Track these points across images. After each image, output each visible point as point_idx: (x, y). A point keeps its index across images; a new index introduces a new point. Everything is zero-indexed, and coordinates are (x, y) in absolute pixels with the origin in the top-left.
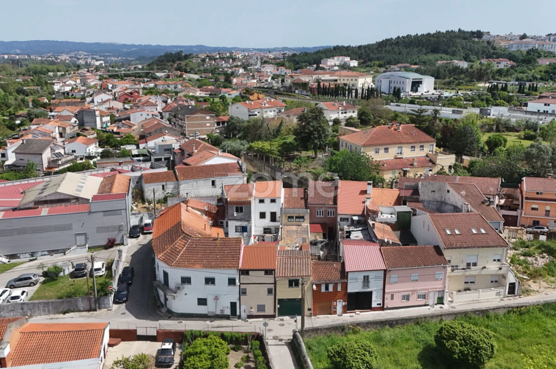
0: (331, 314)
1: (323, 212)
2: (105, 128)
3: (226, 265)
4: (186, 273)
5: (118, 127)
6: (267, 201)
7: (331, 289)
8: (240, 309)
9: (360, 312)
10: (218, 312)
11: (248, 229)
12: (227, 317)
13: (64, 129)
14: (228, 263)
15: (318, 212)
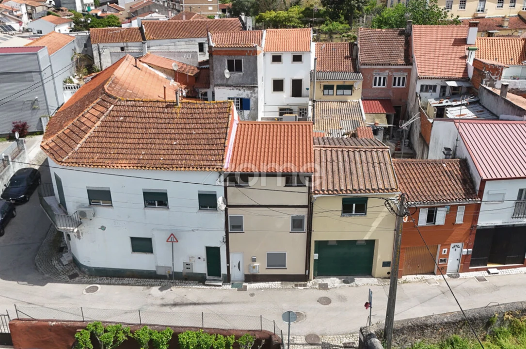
0: (433, 273)
1: (384, 78)
2: (86, 11)
3: (192, 163)
4: (99, 180)
5: (103, 11)
6: (287, 58)
7: (441, 218)
8: (228, 262)
9: (498, 268)
10: (179, 268)
11: (252, 103)
12: (200, 279)
13: (33, 8)
14: (197, 158)
15: (376, 78)
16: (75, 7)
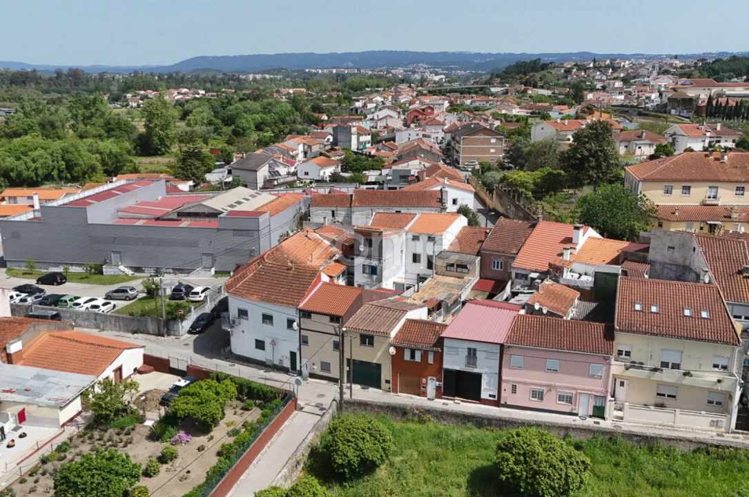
0: (419, 395)
1: (501, 263)
2: (361, 149)
3: (285, 302)
4: (244, 305)
5: (378, 150)
6: (423, 238)
7: (418, 358)
8: (301, 363)
9: (462, 401)
10: (277, 362)
11: (378, 271)
12: (284, 370)
13: (310, 147)
14: (289, 299)
15: (494, 262)
16: (350, 146)
